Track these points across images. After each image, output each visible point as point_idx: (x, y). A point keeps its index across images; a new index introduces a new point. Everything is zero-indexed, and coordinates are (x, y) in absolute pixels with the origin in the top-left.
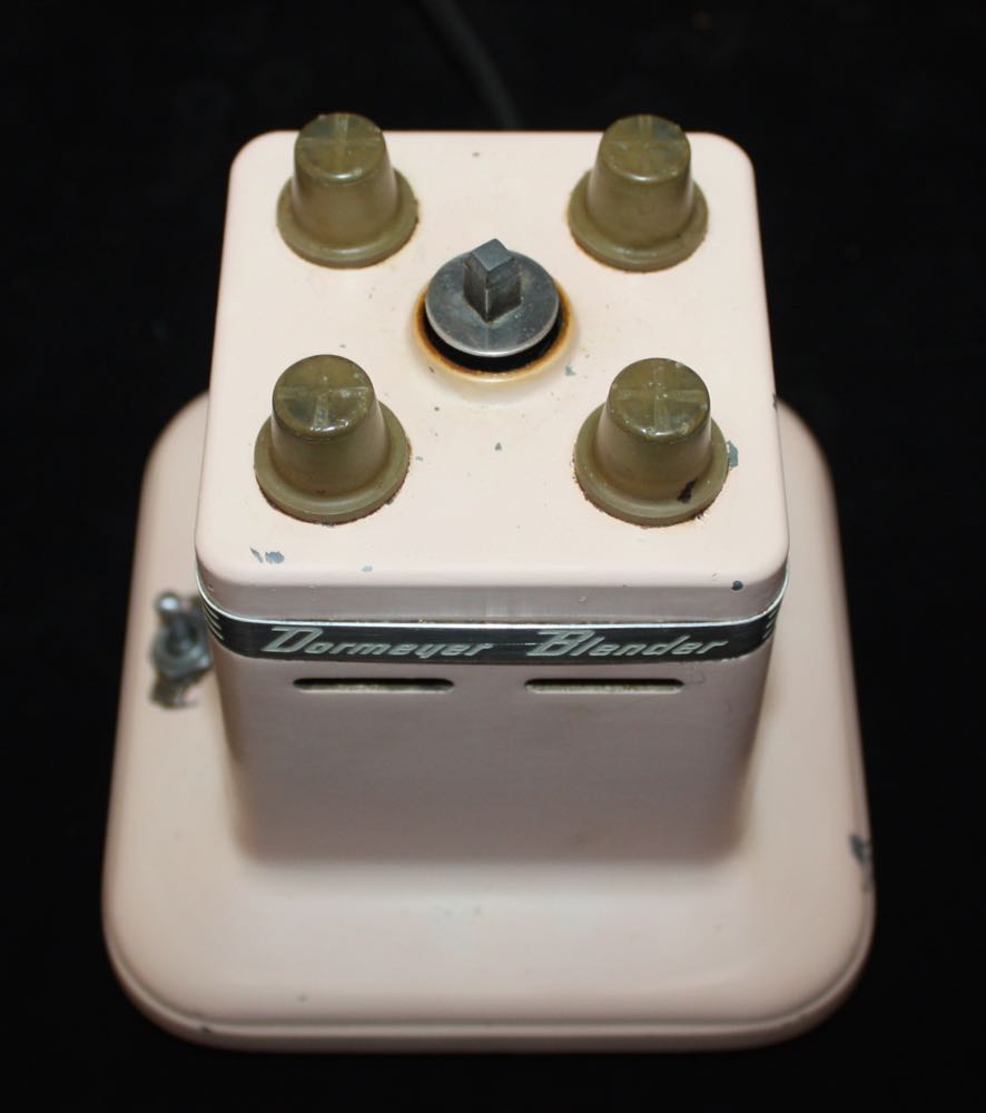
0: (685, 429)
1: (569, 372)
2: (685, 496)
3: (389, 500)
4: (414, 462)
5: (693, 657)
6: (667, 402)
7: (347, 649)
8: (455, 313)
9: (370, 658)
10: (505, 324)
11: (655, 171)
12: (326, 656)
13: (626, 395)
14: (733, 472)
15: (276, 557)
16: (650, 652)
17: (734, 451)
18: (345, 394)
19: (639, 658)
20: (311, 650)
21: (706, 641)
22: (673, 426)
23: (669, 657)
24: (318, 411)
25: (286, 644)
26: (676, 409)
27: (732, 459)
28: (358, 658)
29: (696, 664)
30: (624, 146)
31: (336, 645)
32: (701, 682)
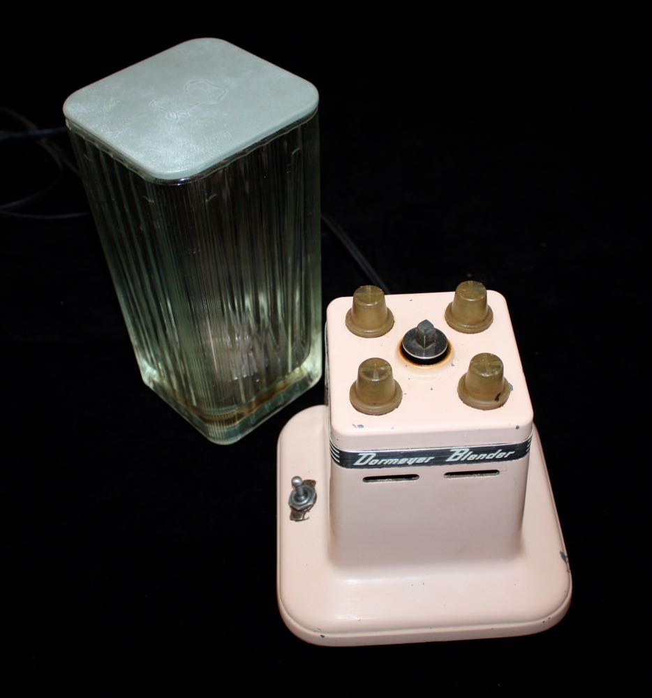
0: (497, 373)
1: (452, 365)
2: (497, 399)
3: (397, 407)
4: (404, 395)
5: (503, 459)
6: (490, 366)
7: (384, 462)
8: (413, 346)
9: (392, 465)
10: (431, 348)
11: (476, 297)
12: (376, 466)
13: (476, 364)
14: (512, 392)
15: (361, 426)
16: (488, 457)
17: (512, 386)
18: (383, 369)
19: (485, 460)
20: (371, 464)
21: (507, 452)
22: (493, 372)
23: (495, 459)
24: (375, 374)
25: (362, 462)
26: (493, 367)
27: (511, 388)
28: (387, 466)
29: (504, 462)
30: (464, 290)
31: (380, 460)
32: (506, 471)
